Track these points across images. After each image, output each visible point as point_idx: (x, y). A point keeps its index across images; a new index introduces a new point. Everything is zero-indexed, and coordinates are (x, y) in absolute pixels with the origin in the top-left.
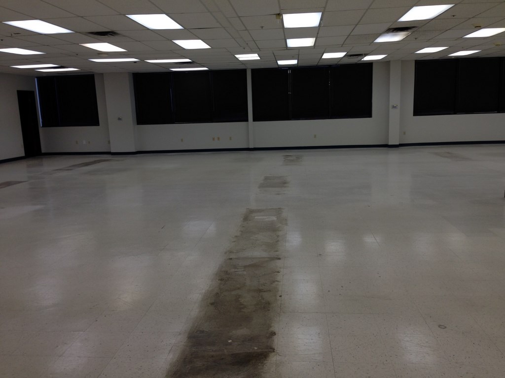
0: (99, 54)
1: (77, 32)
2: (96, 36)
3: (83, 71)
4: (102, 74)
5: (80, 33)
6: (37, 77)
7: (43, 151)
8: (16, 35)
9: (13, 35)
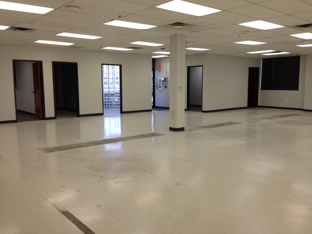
0: (303, 41)
1: (287, 26)
2: (301, 28)
3: (293, 54)
4: (306, 55)
5: (289, 27)
6: (262, 59)
7: (259, 104)
8: (247, 32)
9: (245, 32)
